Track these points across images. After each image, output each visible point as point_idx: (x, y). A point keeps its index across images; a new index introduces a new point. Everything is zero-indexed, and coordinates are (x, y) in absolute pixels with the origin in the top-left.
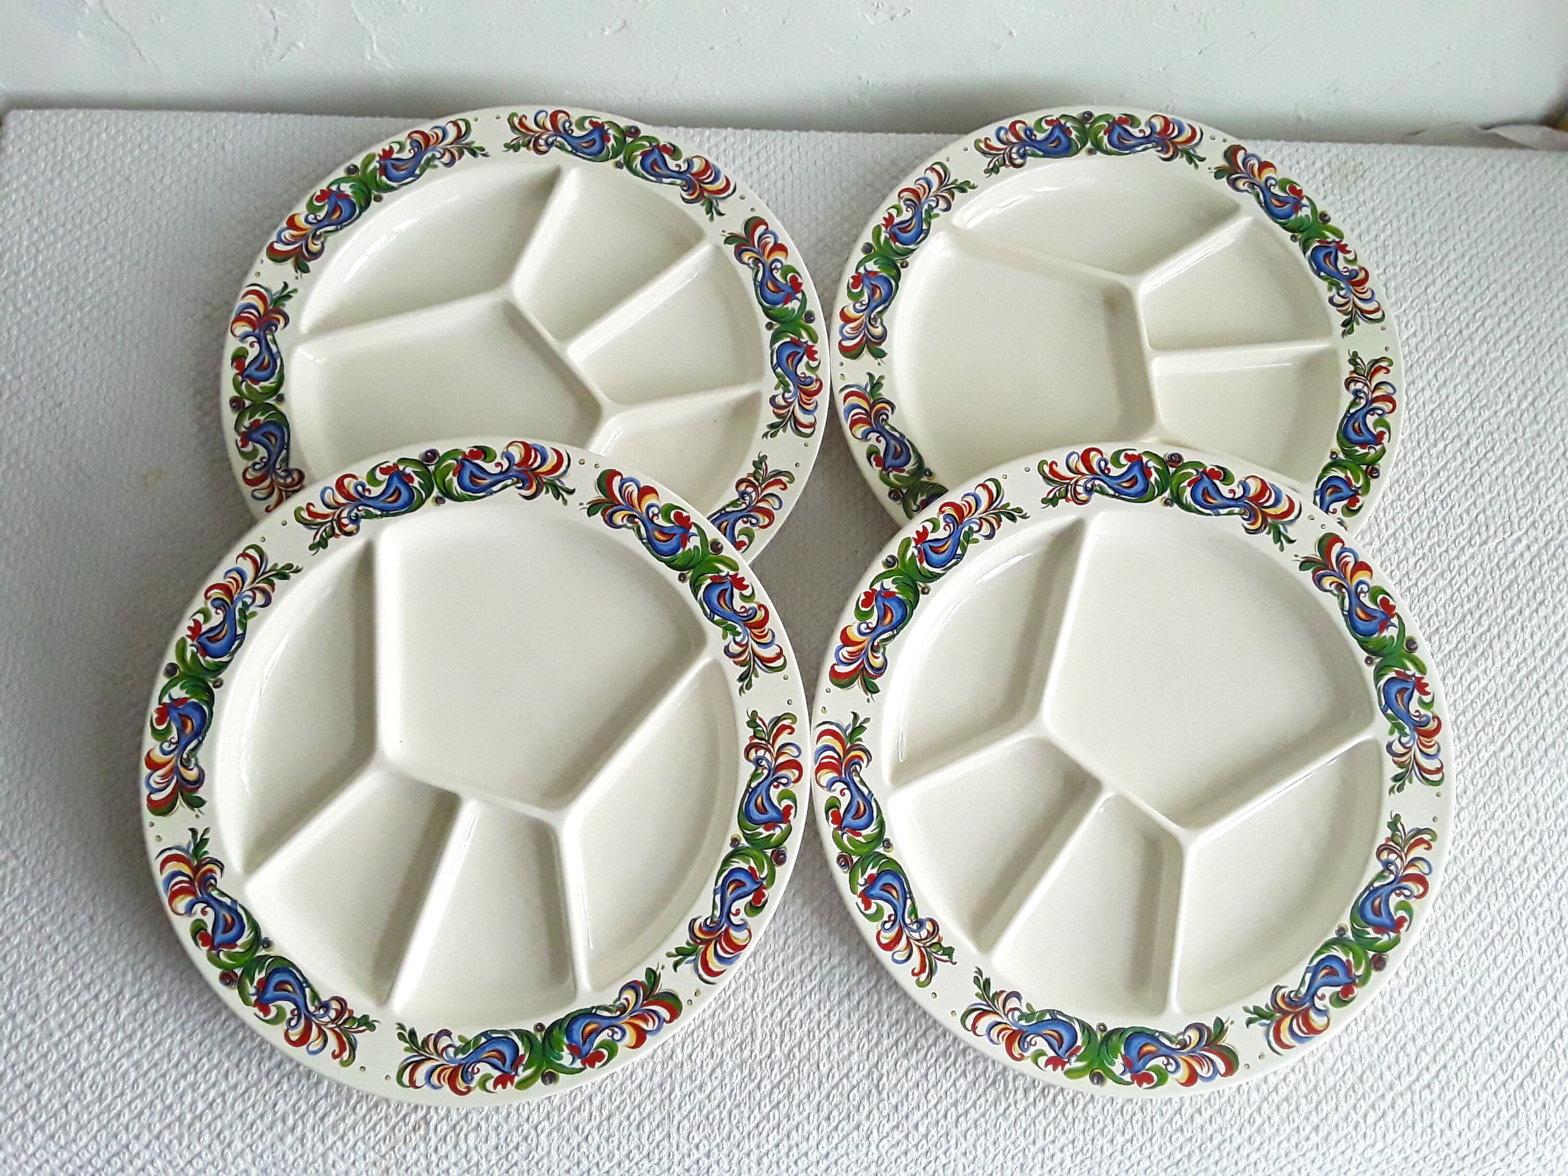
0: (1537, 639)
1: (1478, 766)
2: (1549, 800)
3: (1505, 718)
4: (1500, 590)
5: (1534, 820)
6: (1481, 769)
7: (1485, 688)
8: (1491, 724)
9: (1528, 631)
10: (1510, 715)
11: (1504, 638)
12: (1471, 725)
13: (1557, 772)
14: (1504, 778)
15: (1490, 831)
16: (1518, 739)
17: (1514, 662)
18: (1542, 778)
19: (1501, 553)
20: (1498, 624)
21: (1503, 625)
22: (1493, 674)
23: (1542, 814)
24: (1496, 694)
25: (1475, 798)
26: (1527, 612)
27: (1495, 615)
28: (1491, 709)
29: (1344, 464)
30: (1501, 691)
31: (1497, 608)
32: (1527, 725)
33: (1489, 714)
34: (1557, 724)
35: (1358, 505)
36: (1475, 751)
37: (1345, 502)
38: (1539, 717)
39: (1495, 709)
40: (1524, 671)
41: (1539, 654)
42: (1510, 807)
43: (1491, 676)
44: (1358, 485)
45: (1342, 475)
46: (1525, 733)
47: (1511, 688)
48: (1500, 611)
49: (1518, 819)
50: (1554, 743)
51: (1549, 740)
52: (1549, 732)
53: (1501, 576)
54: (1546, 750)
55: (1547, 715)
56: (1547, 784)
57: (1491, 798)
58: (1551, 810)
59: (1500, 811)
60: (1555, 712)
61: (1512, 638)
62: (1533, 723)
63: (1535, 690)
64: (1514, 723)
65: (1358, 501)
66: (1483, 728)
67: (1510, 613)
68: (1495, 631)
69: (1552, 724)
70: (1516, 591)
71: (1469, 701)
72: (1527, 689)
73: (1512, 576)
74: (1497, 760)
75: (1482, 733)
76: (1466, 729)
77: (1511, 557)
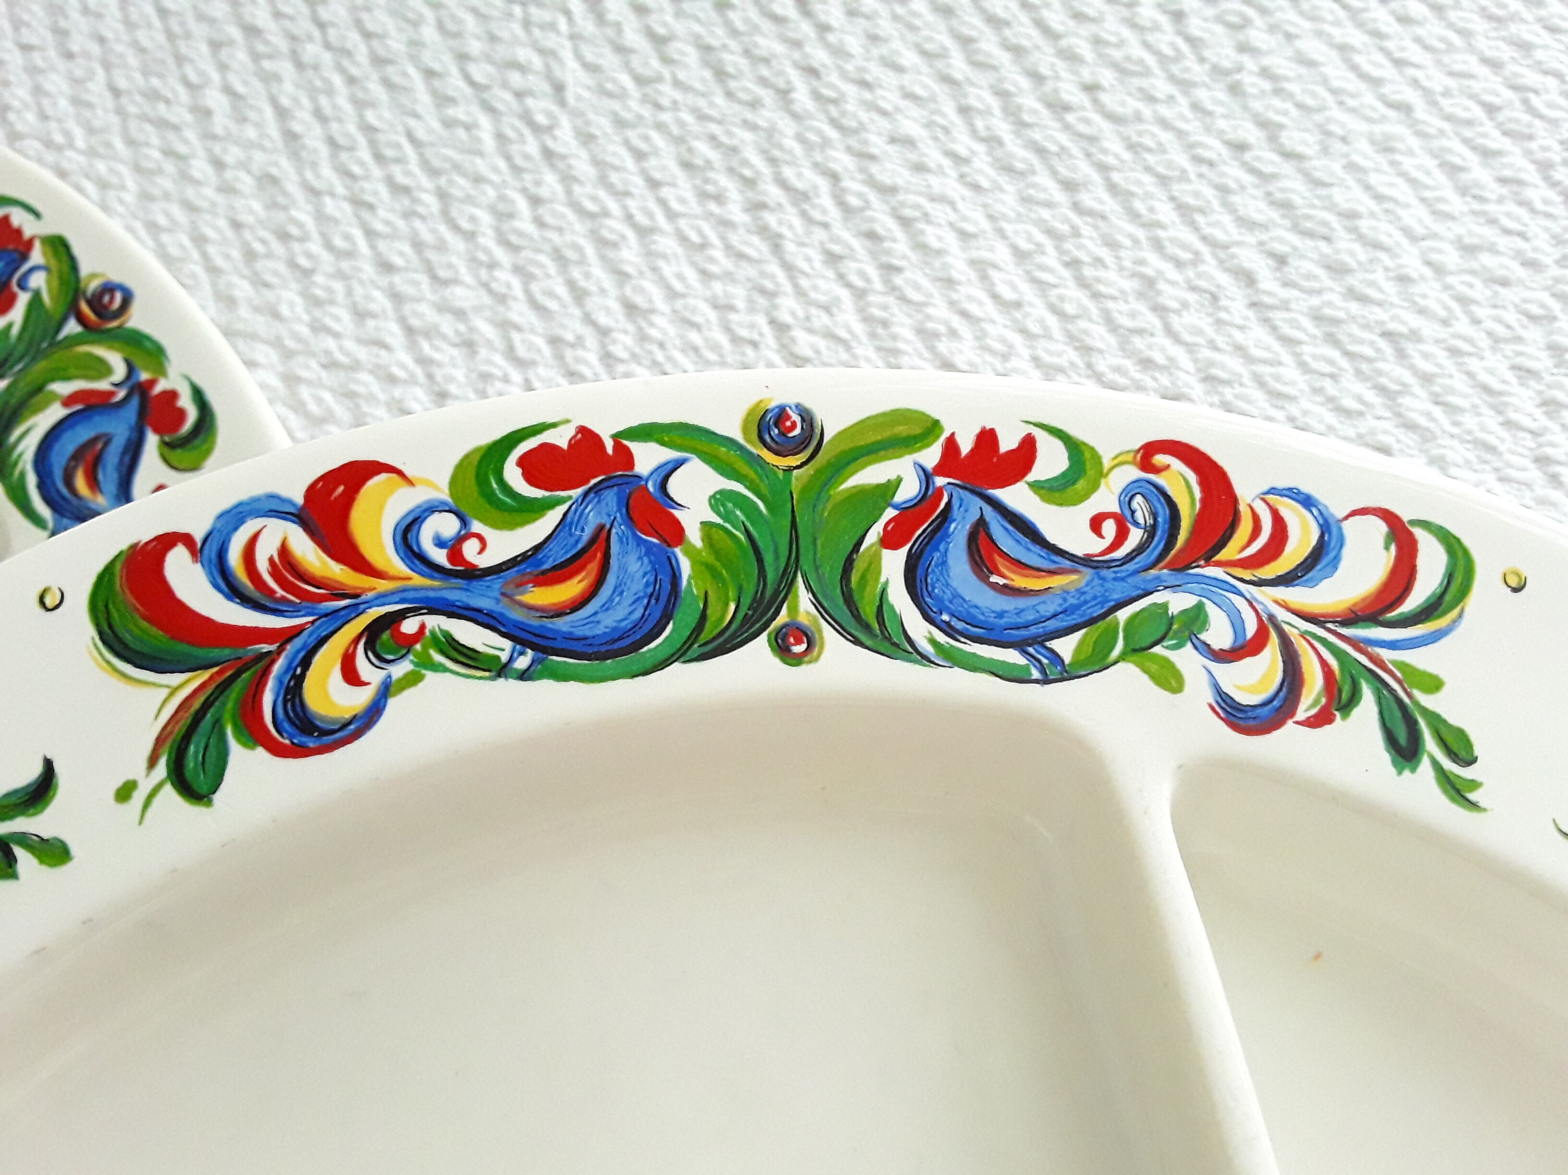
0: (909, 58)
1: (1291, 372)
2: (1456, 204)
3: (1141, 234)
4: (720, 100)
5: (1520, 272)
6: (1303, 366)
7: (1020, 255)
8: (1150, 282)
9: (875, 71)
10: (1134, 216)
11: (877, 144)
12: (1138, 342)
13: (1364, 145)
14: (1354, 307)
15: (1544, 421)
16: (1227, 219)
17: (963, 143)
18: (1379, 198)
19: (609, 60)
20: (826, 143)
21: (832, 133)
22: (978, 216)
23: (1503, 242)
24: (1051, 233)
25: (1412, 427)
26: (819, 56)
27: (790, 143)
28: (1098, 261)
29: (23, 387)
30: (1045, 214)
31: (771, 132)
32: (1184, 177)
33: (1111, 275)
34: (1202, 94)
35: (186, 402)
36: (1235, 364)
37: (152, 440)
38: (1166, 137)
39: (1104, 253)
40: (1003, 128)
41: (958, 65)
42: (1462, 325)
43: (986, 225)
44: (120, 371)
45: (55, 413)
46: (1209, 193)
47: (1043, 179)
48: (787, 127)
49: (1511, 317)
50: (1263, 124)
51: (1251, 134)
52: (1222, 124)
53: (677, 84)
54: (1288, 155)
55: (1165, 111)
56: (1402, 191)
57: (1427, 379)
58: (1491, 208)
59: (1474, 365)
60: (1162, 87)
61: (884, 124)
62: (1181, 159)
63: (1070, 118)
64: (1166, 212)
65: (171, 396)
66: (1160, 310)
67: (802, 97)
68: (841, 161)
69: (1196, 107)
70: (743, 62)
71: (1052, 321)
72: (1064, 139)
73: (692, 56)
74: (1285, 306)
75: (1174, 320)
76: (1147, 363)
77: (633, 37)
